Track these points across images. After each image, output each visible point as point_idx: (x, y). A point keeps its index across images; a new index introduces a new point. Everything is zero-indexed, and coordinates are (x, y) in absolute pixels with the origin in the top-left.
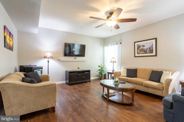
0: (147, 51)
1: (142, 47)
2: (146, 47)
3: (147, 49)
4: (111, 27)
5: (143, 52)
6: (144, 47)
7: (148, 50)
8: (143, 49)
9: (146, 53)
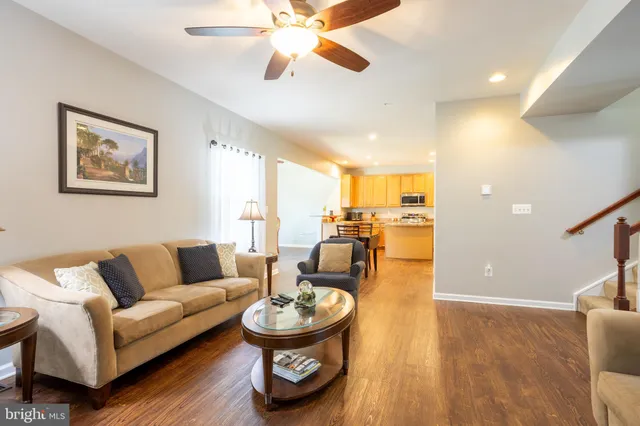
0: (127, 173)
1: (104, 148)
2: (123, 153)
3: (127, 163)
5: (111, 173)
6: (115, 152)
7: (130, 167)
8: (110, 160)
9: (122, 179)
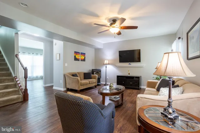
4: (114, 33)
